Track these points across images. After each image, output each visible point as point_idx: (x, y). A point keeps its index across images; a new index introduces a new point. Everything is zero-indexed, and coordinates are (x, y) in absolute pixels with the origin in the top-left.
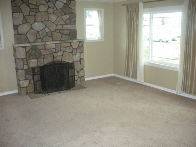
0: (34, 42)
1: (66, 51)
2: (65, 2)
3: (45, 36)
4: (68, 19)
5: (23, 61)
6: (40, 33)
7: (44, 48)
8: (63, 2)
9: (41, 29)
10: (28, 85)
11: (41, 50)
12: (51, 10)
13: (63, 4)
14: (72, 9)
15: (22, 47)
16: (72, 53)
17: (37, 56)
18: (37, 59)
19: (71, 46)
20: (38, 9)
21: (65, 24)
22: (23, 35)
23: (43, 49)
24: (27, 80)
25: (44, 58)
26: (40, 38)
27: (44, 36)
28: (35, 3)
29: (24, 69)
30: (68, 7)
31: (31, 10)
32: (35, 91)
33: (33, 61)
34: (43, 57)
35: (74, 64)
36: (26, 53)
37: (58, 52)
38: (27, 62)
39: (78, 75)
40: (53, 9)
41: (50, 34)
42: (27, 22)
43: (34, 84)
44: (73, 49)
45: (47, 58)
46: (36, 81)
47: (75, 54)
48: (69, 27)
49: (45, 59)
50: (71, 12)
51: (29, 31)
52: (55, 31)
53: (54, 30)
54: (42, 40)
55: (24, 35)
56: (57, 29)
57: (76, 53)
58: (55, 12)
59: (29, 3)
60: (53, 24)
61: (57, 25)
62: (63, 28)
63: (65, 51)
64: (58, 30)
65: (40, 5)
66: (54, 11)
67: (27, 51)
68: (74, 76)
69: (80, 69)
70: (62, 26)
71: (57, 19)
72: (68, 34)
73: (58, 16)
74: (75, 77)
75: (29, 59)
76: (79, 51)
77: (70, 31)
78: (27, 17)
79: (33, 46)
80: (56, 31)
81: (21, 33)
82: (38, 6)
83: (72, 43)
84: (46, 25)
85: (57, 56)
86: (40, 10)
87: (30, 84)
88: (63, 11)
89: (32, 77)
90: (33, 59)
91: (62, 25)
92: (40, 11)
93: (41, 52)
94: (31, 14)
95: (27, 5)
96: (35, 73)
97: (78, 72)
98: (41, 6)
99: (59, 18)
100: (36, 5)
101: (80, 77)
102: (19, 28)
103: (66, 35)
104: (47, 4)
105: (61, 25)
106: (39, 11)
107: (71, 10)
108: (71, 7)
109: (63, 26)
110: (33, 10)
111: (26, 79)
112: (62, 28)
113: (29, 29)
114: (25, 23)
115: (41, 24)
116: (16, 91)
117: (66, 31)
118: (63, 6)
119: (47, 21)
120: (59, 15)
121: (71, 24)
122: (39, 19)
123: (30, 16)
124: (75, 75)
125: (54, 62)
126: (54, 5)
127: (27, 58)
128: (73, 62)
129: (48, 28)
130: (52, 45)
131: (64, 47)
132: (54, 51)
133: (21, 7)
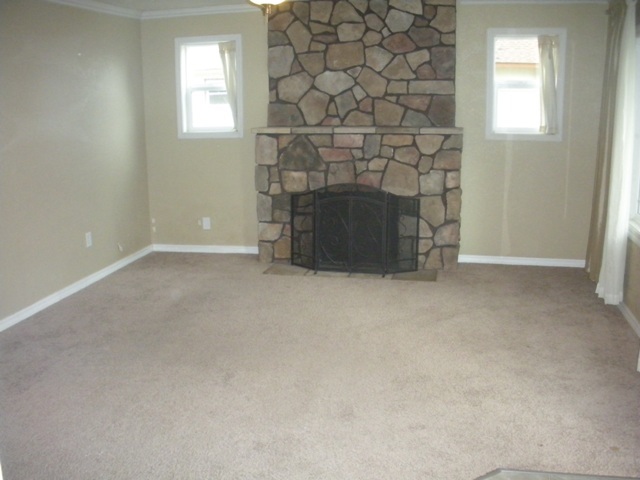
0: (319, 125)
1: (397, 158)
2: (419, 11)
3: (352, 110)
4: (425, 63)
5: (269, 172)
6: (338, 100)
7: (330, 144)
8: (412, 11)
9: (340, 90)
10: (276, 238)
11: (320, 150)
12: (373, 38)
13: (412, 18)
14: (440, 33)
15: (269, 135)
16: (416, 167)
17: (308, 165)
18: (307, 170)
19: (414, 144)
20: (336, 34)
21: (417, 79)
22: (289, 105)
23: (327, 147)
24: (277, 225)
25: (326, 172)
26: (338, 116)
27: (348, 109)
28: (325, 20)
29: (271, 192)
30: (428, 26)
31: (315, 38)
32: (292, 259)
33: (295, 174)
34: (323, 167)
35: (419, 201)
36: (280, 152)
37: (372, 158)
38: (280, 177)
39: (432, 238)
40: (380, 32)
41: (367, 105)
42: (303, 70)
43: (292, 237)
44: (422, 155)
45: (334, 173)
46: (298, 232)
47: (428, 172)
48: (429, 86)
49: (330, 175)
50: (438, 43)
51: (306, 94)
52: (383, 98)
53: (381, 95)
54: (342, 120)
55: (290, 103)
56: (389, 92)
57: (432, 168)
58: (385, 43)
59: (310, 21)
60: (377, 76)
61: (389, 81)
62: (408, 89)
63: (393, 158)
64: (391, 95)
65: (341, 24)
66: (383, 38)
67: (281, 147)
68: (418, 238)
69: (443, 222)
70: (405, 83)
71: (390, 62)
72: (424, 108)
73: (395, 55)
74: (422, 242)
75: (285, 169)
76: (440, 163)
77: (432, 99)
78: (302, 58)
79: (299, 135)
80: (387, 98)
81: (284, 99)
82: (336, 27)
83: (417, 137)
84: (355, 79)
85: (368, 170)
86: (342, 38)
87: (282, 235)
88: (412, 40)
89: (289, 219)
90: (295, 171)
91: (408, 81)
92: (341, 40)
93: (320, 153)
94: (312, 49)
95: (304, 25)
96: (300, 210)
97: (434, 230)
98: (344, 26)
99: (396, 61)
100: (329, 24)
101: (442, 247)
102: (282, 85)
103: (418, 111)
104: (361, 20)
105: (402, 80)
106: (338, 39)
107: (437, 36)
108: (437, 26)
109: (408, 84)
110: (319, 38)
111: (273, 221)
112: (405, 91)
113: (306, 89)
114: (297, 73)
115: (342, 75)
116: (254, 250)
117: (418, 101)
118: (413, 24)
119: (359, 68)
120: (396, 52)
121: (436, 79)
122: (335, 63)
123: (311, 55)
124: (421, 236)
125: (357, 186)
126: (381, 23)
127: (281, 166)
128: (420, 195)
129: (362, 88)
130: (352, 136)
131: (390, 146)
132: (358, 154)
133: (288, 32)
